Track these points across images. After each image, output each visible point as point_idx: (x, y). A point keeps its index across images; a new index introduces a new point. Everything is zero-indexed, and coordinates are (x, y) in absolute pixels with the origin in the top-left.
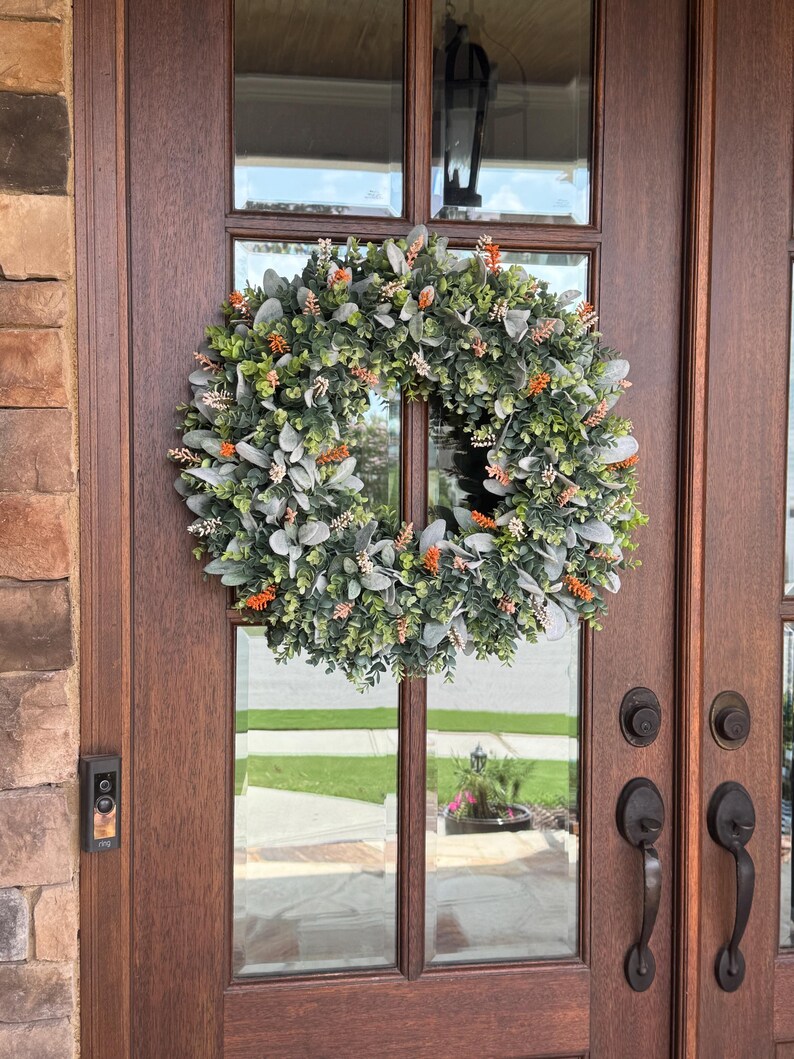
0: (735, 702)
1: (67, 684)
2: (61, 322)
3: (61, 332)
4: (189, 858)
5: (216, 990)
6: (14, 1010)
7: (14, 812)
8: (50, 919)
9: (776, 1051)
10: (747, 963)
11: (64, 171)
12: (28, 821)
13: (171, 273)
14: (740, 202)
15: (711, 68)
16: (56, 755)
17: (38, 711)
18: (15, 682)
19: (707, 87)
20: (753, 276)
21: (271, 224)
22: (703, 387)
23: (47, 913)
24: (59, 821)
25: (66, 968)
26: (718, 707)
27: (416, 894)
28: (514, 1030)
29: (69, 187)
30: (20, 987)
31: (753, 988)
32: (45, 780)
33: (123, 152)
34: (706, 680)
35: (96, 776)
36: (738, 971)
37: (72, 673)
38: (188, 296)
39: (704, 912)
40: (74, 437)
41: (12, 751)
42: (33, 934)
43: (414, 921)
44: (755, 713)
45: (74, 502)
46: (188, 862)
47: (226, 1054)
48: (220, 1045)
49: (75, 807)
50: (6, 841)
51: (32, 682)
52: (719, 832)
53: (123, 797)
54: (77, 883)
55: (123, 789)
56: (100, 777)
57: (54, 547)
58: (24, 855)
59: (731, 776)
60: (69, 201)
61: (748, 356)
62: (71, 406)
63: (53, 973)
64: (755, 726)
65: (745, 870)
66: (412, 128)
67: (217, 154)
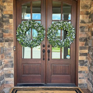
1: (13, 43)
29: (13, 19)
32: (12, 47)
34: (47, 44)
40: (13, 31)
42: (11, 54)
45: (13, 34)
58: (11, 51)
59: (49, 49)
63: (13, 57)
64: (50, 46)
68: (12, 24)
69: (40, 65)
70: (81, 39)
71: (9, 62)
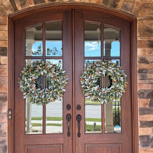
0: (79, 106)
3: (7, 69)
9: (85, 145)
10: (81, 134)
12: (3, 116)
17: (4, 105)
18: (2, 103)
25: (6, 131)
29: (7, 56)
30: (2, 132)
32: (4, 112)
37: (7, 102)
40: (8, 79)
41: (1, 109)
42: (3, 128)
45: (8, 85)
52: (77, 120)
54: (8, 122)
57: (5, 89)
58: (2, 119)
59: (79, 114)
62: (7, 76)
68: (6, 67)
69: (61, 148)
70: (142, 93)
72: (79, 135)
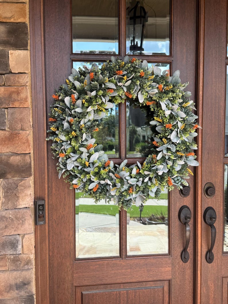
0: (211, 186)
1: (31, 181)
2: (27, 84)
3: (27, 87)
4: (64, 227)
5: (71, 262)
6: (18, 267)
7: (17, 215)
8: (27, 243)
9: (223, 279)
10: (215, 256)
11: (27, 43)
12: (21, 217)
13: (56, 71)
14: (212, 49)
15: (203, 11)
16: (28, 200)
17: (23, 188)
18: (17, 180)
19: (202, 17)
20: (216, 69)
21: (83, 57)
22: (202, 100)
23: (26, 241)
24: (29, 217)
25: (31, 256)
26: (206, 187)
27: (124, 237)
28: (151, 273)
29: (29, 48)
30: (19, 261)
31: (216, 263)
32: (25, 206)
33: (43, 38)
34: (203, 180)
35: (39, 205)
36: (212, 258)
37: (32, 178)
38: (61, 77)
39: (202, 241)
40: (31, 115)
41: (16, 199)
42: (23, 247)
43: (124, 244)
44: (216, 189)
45: (32, 133)
46: (63, 229)
47: (74, 279)
48: (73, 277)
49: (33, 214)
50: (15, 222)
51: (21, 180)
52: (207, 221)
53: (46, 211)
54: (34, 233)
55: (46, 209)
56: (39, 206)
57: (26, 144)
58: (20, 226)
59: (210, 205)
60: (29, 52)
61: (214, 91)
62: (30, 107)
63: (28, 257)
64: (216, 192)
65: (213, 231)
66: (121, 30)
67: (68, 38)
71: (10, 288)
72: (209, 257)
